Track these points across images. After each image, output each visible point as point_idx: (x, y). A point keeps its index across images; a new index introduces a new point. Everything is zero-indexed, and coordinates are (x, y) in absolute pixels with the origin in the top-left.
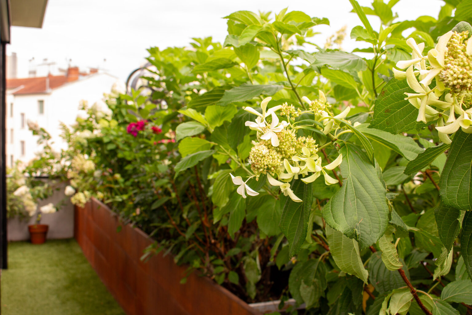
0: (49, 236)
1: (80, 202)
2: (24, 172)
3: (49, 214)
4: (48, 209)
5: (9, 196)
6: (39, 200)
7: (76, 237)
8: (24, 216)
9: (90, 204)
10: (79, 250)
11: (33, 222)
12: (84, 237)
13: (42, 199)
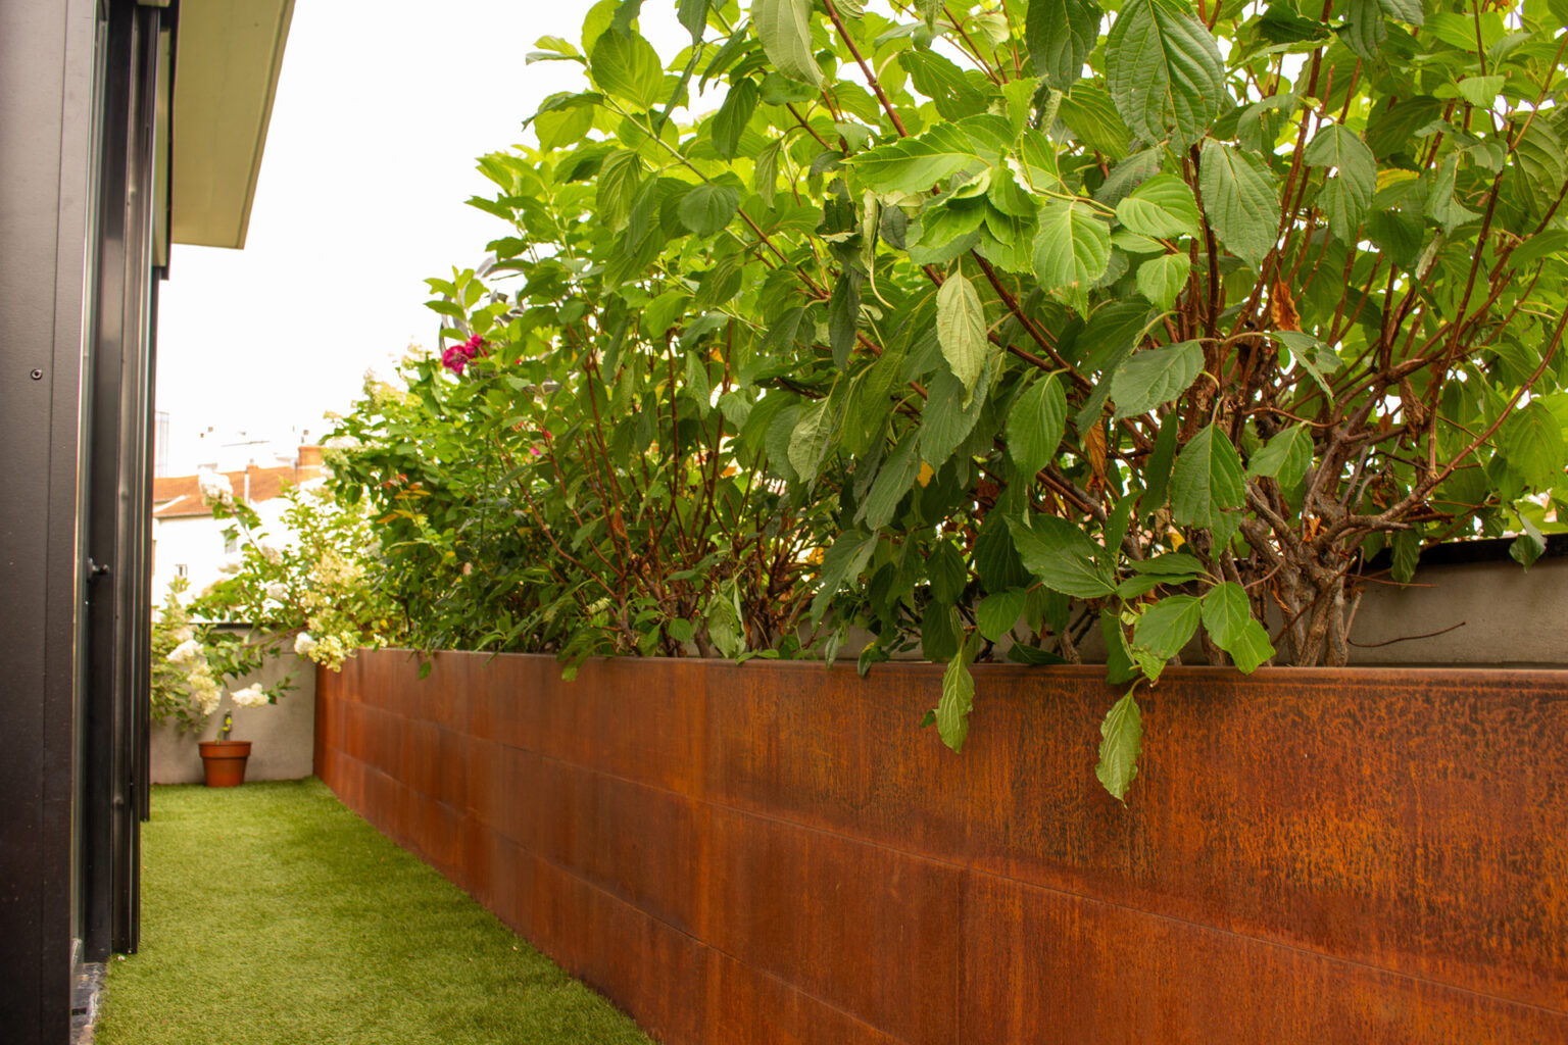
0: (250, 773)
1: (331, 658)
2: (192, 610)
3: (253, 707)
4: (251, 695)
5: (155, 668)
6: (227, 677)
7: (320, 768)
8: (190, 722)
9: (358, 664)
10: (327, 792)
11: (212, 736)
12: (339, 758)
13: (235, 675)
